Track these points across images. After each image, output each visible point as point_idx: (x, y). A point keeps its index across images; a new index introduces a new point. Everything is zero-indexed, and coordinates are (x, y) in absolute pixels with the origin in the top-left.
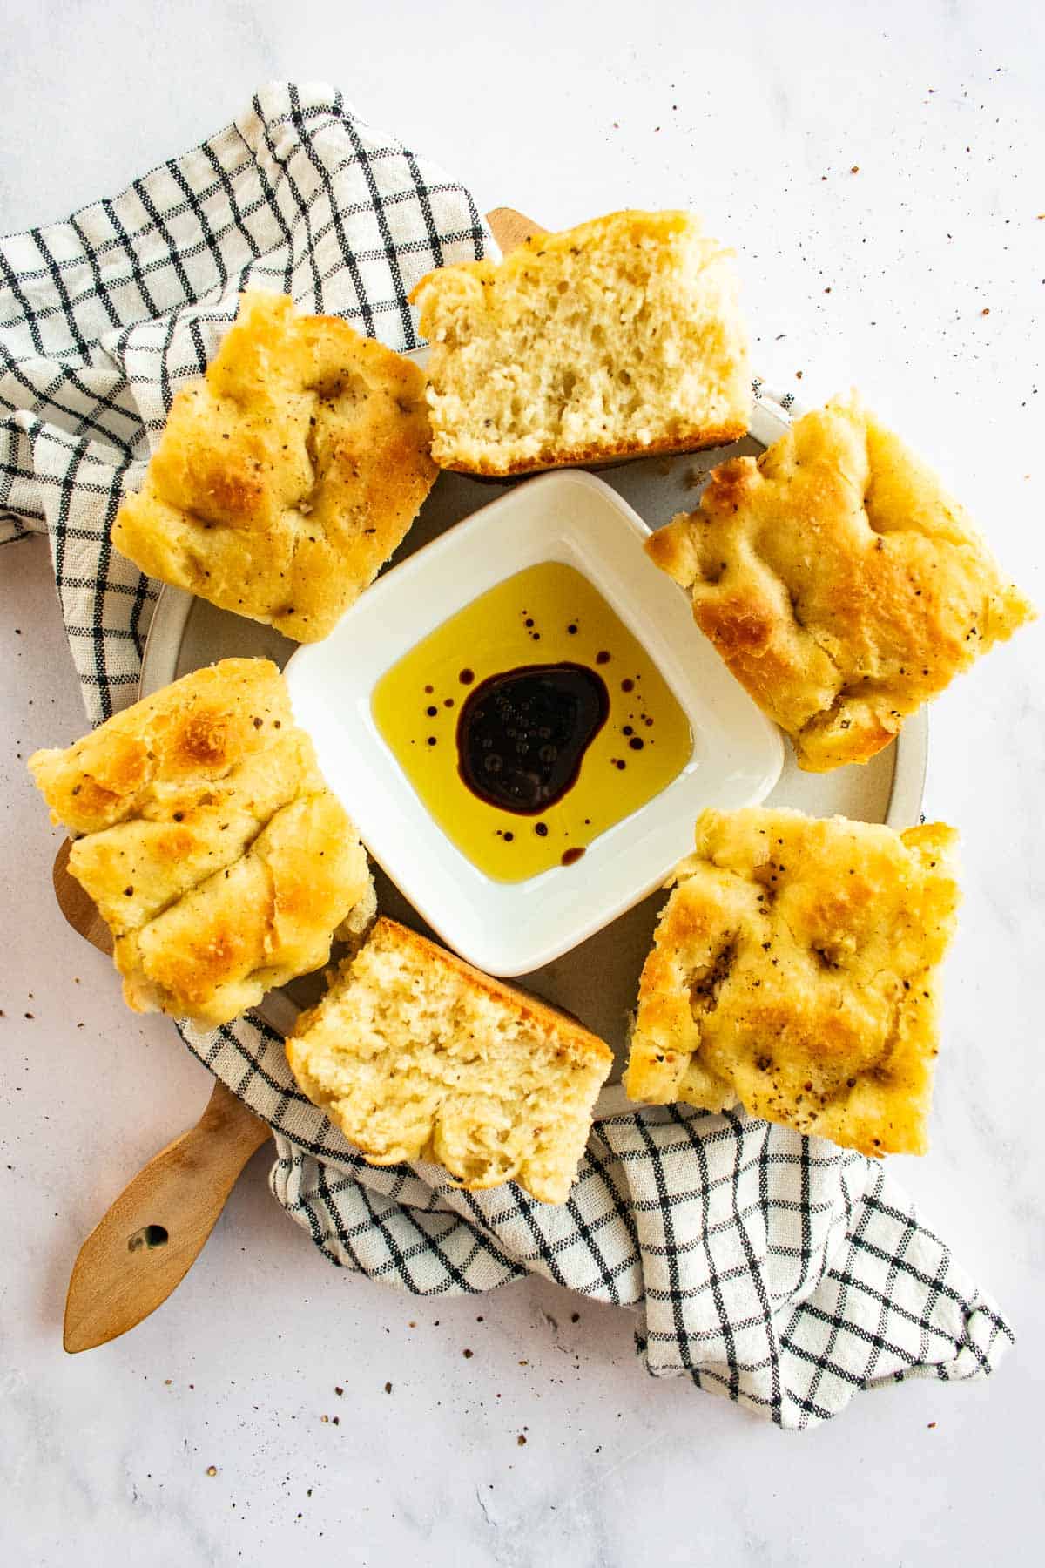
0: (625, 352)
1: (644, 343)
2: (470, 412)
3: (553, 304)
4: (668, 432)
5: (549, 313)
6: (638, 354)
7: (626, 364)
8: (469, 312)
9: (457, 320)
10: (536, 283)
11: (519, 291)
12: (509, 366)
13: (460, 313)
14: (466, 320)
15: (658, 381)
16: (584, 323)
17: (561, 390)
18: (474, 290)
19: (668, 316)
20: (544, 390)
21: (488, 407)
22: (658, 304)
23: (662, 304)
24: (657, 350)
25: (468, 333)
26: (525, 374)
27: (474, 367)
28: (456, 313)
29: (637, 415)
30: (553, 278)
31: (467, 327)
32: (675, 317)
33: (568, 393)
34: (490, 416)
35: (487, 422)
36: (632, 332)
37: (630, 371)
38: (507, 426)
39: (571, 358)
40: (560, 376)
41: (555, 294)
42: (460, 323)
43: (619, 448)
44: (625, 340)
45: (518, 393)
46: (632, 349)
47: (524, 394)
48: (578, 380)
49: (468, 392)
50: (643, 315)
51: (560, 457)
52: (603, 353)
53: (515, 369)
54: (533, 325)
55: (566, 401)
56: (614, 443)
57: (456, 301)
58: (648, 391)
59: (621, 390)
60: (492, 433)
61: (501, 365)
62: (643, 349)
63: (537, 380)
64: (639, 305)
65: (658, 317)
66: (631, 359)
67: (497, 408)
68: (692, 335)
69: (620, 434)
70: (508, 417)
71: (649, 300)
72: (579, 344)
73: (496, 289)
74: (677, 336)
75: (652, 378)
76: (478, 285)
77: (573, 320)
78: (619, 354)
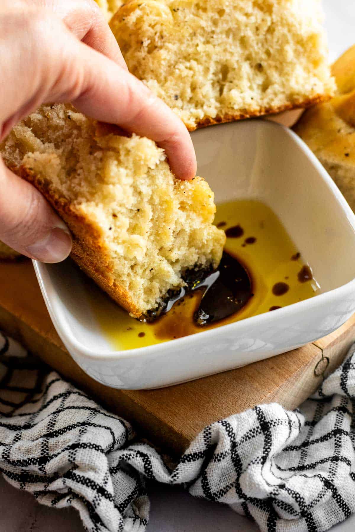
0: (261, 52)
1: (272, 47)
2: (165, 90)
3: (215, 23)
4: (288, 101)
5: (213, 29)
6: (268, 53)
7: (261, 59)
8: (164, 27)
9: (156, 33)
10: (205, 10)
11: (193, 14)
12: (189, 61)
13: (158, 28)
14: (161, 32)
15: (280, 69)
16: (234, 35)
17: (220, 76)
18: (166, 14)
19: (285, 31)
20: (210, 76)
21: (176, 87)
22: (279, 23)
23: (282, 22)
24: (281, 51)
25: (163, 40)
26: (199, 66)
27: (166, 62)
28: (156, 27)
29: (269, 91)
30: (216, 7)
31: (162, 37)
32: (289, 31)
33: (225, 78)
34: (178, 93)
35: (176, 97)
36: (264, 40)
37: (264, 64)
38: (188, 99)
39: (228, 57)
40: (219, 67)
41: (217, 16)
42: (158, 34)
43: (260, 111)
44: (260, 45)
45: (195, 77)
46: (264, 50)
47: (200, 78)
48: (230, 69)
49: (162, 78)
50: (271, 30)
51: (225, 118)
52: (247, 52)
53: (194, 63)
54: (203, 36)
55: (223, 83)
56: (258, 108)
57: (154, 20)
58: (275, 76)
59: (257, 75)
60: (179, 103)
61: (184, 61)
62: (272, 51)
63: (207, 70)
64: (269, 23)
65: (280, 31)
66: (264, 56)
67: (181, 88)
68: (300, 42)
69: (260, 102)
70: (189, 93)
71: (275, 21)
72: (233, 47)
73: (180, 13)
74: (292, 42)
75: (276, 67)
76: (168, 11)
77: (228, 32)
78: (257, 54)
